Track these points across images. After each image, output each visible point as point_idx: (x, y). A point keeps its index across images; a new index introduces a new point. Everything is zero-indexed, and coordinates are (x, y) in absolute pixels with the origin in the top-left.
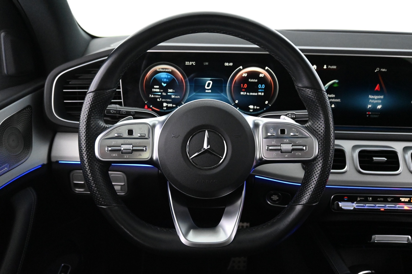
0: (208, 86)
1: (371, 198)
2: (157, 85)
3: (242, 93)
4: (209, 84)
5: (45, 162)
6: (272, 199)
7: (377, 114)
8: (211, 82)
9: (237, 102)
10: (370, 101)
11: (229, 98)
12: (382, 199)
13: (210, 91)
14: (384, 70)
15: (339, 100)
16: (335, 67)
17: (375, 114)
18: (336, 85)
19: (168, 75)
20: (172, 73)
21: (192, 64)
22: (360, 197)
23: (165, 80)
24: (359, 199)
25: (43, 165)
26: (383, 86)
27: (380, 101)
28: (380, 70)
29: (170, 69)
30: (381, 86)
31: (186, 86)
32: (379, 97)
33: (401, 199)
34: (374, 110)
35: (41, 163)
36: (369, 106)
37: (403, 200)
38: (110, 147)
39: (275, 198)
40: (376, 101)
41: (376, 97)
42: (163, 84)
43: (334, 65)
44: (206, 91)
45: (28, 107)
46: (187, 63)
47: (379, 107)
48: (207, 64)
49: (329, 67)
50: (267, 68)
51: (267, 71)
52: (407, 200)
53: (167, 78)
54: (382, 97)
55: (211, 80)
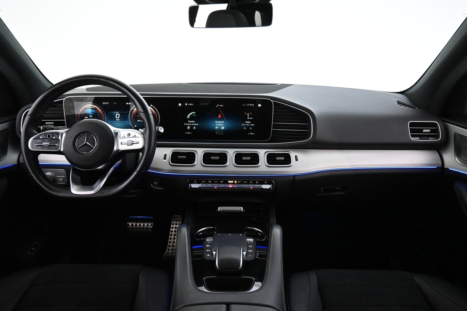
0: (117, 117)
1: (210, 181)
2: (86, 117)
3: (138, 121)
4: (118, 115)
5: (16, 163)
6: (154, 184)
7: (222, 133)
8: (119, 114)
9: (136, 126)
10: (217, 124)
11: (131, 124)
12: (217, 182)
13: (119, 120)
14: (222, 106)
15: (197, 124)
16: (192, 104)
17: (221, 133)
18: (194, 115)
19: (93, 110)
20: (95, 109)
21: (107, 104)
22: (204, 180)
23: (91, 113)
24: (203, 182)
25: (14, 165)
26: (223, 115)
27: (223, 125)
28: (219, 105)
29: (94, 107)
30: (221, 115)
31: (104, 116)
32: (222, 122)
33: (228, 181)
34: (220, 130)
35: (13, 164)
36: (217, 128)
37: (230, 182)
38: (37, 143)
39: (156, 183)
40: (220, 125)
41: (220, 122)
42: (90, 116)
43: (191, 103)
44: (117, 120)
45: (5, 129)
46: (104, 103)
47: (223, 128)
48: (116, 103)
49: (189, 104)
50: (151, 105)
51: (152, 107)
52: (232, 182)
53: (92, 112)
54: (223, 122)
55: (119, 113)
